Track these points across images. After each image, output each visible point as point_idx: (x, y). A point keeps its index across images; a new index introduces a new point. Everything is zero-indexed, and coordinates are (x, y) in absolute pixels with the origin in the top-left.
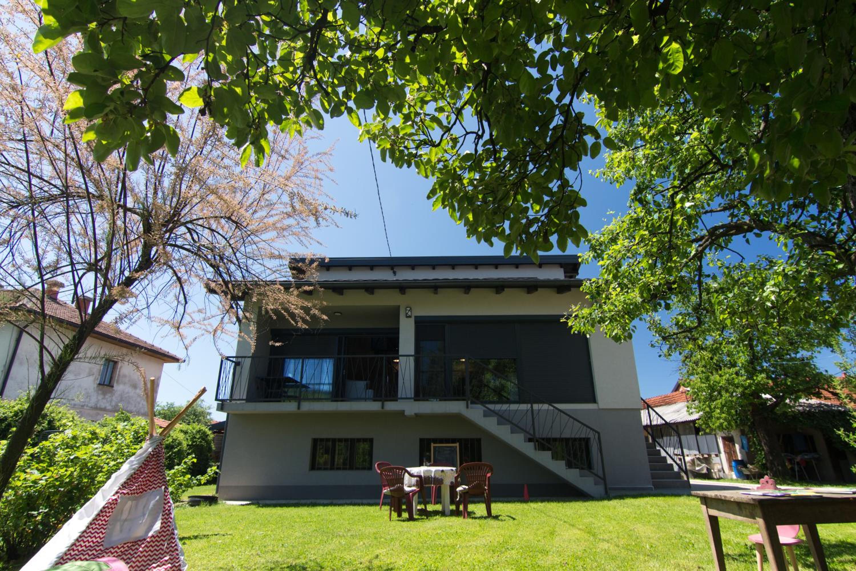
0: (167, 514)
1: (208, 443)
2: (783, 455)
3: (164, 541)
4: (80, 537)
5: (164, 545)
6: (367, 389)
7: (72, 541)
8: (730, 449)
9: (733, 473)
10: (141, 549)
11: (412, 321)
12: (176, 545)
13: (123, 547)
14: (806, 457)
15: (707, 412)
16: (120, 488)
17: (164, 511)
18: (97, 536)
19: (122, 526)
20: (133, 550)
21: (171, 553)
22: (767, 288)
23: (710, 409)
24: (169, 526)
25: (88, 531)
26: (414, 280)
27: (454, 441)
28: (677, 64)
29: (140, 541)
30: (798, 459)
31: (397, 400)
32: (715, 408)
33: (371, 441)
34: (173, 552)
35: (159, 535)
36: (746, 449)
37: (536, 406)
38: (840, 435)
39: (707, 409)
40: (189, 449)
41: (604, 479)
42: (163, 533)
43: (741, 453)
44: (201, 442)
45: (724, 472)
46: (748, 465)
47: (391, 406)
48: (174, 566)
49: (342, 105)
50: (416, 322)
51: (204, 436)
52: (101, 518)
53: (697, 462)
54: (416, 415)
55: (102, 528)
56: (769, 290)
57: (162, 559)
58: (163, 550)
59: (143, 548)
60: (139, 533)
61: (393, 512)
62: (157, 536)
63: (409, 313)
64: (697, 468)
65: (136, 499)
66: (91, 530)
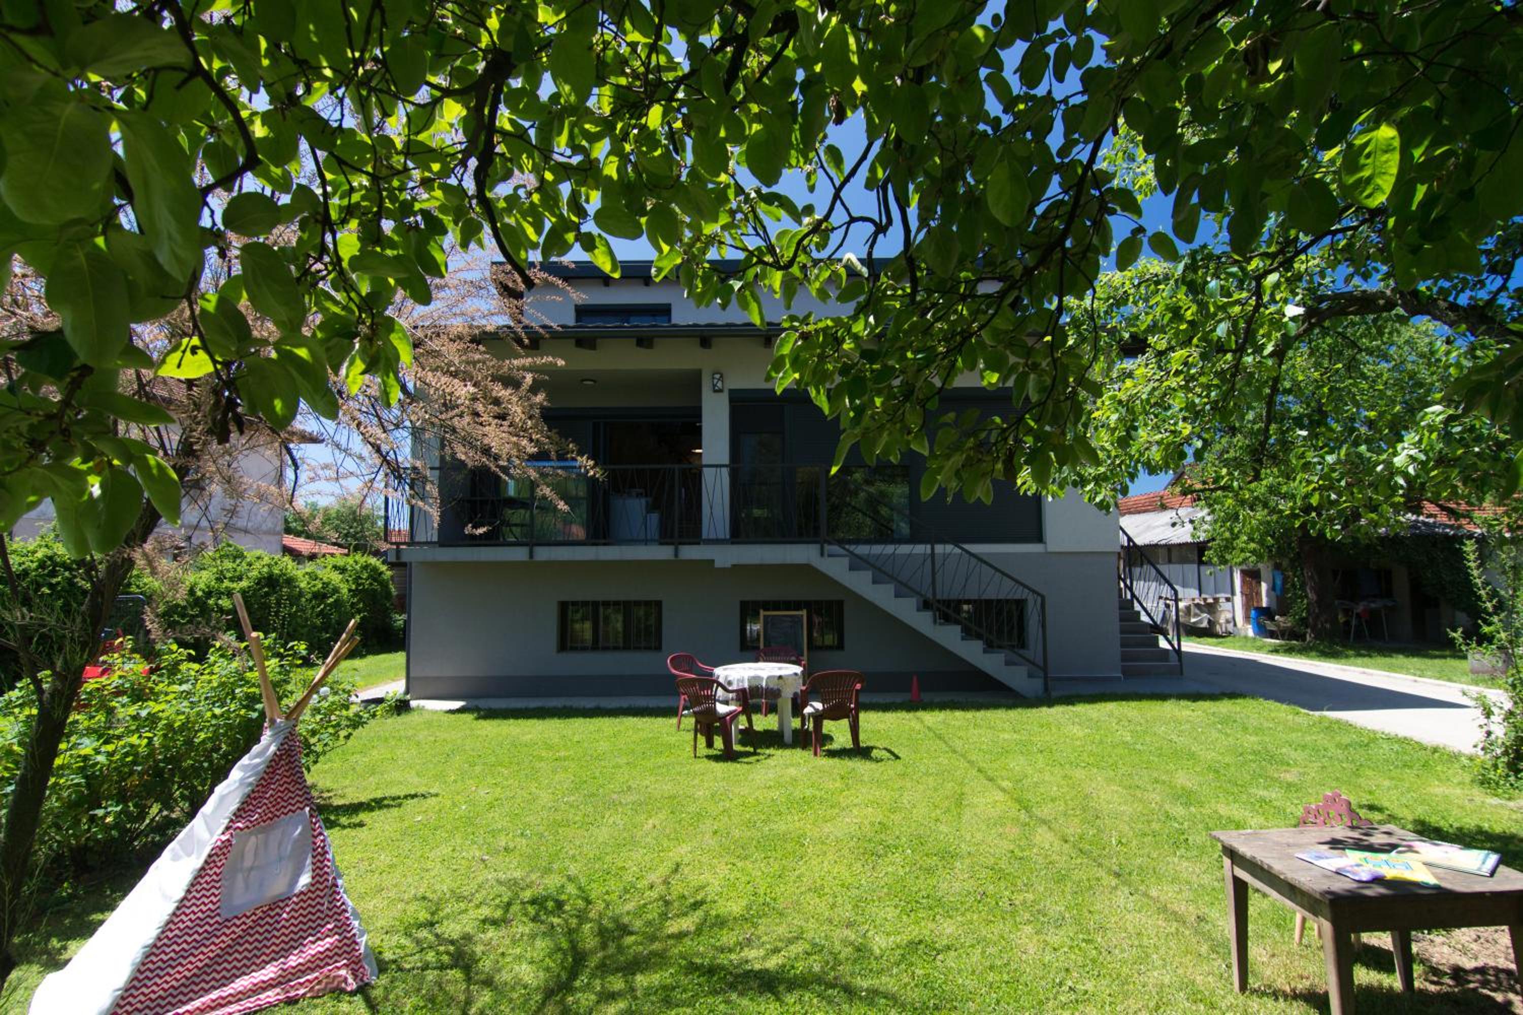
0: (321, 855)
1: (384, 585)
2: (1336, 602)
3: (322, 898)
4: (178, 908)
5: (323, 905)
6: (648, 512)
7: (166, 918)
8: (1251, 589)
9: (1250, 627)
10: (285, 915)
11: (724, 398)
12: (343, 904)
13: (254, 914)
14: (1373, 605)
15: (1226, 539)
16: (232, 821)
17: (314, 850)
18: (206, 901)
19: (246, 880)
20: (272, 917)
21: (336, 916)
22: (1404, 449)
23: (1232, 533)
24: (326, 873)
25: (189, 897)
26: (728, 325)
27: (797, 606)
28: (1379, 181)
29: (282, 901)
30: (1360, 608)
31: (699, 544)
32: (1240, 532)
33: (659, 604)
34: (339, 914)
35: (313, 889)
36: (1279, 593)
37: (939, 548)
38: (1454, 638)
39: (1227, 535)
40: (353, 596)
41: (1045, 669)
42: (318, 885)
43: (1268, 595)
44: (371, 584)
45: (1235, 625)
46: (1277, 617)
47: (690, 552)
48: (345, 937)
49: (568, 230)
50: (731, 400)
51: (375, 574)
52: (208, 871)
53: (1194, 610)
54: (734, 566)
55: (213, 887)
56: (1406, 451)
57: (323, 926)
58: (322, 912)
59: (288, 913)
60: (277, 888)
61: (699, 736)
62: (310, 891)
63: (719, 385)
64: (1193, 620)
65: (264, 831)
66: (194, 893)
